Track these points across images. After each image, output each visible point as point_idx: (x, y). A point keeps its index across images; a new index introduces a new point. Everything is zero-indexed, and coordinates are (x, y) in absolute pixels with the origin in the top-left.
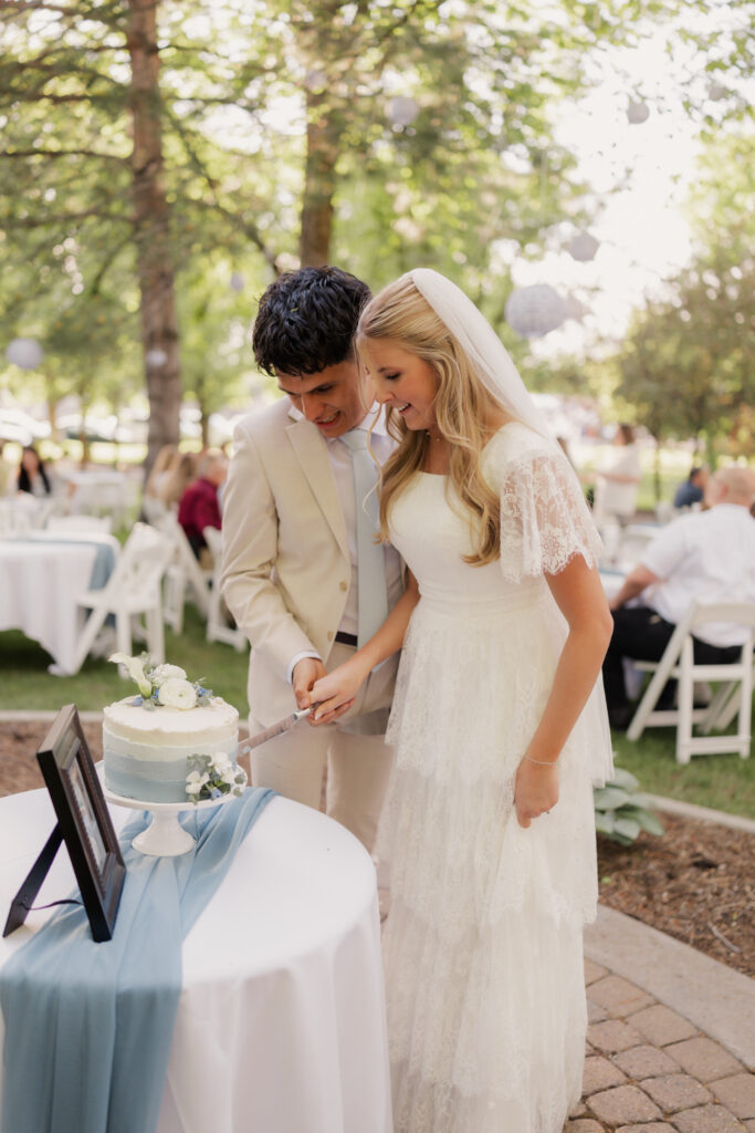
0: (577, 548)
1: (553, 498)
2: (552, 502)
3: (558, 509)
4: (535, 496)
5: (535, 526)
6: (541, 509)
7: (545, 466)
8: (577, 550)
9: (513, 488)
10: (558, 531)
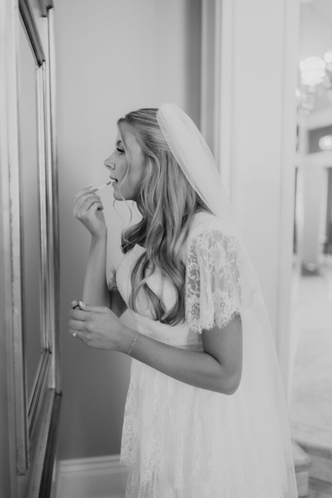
0: (237, 309)
1: (222, 268)
2: (221, 271)
3: (226, 277)
4: (210, 266)
5: (209, 289)
6: (215, 275)
7: (218, 243)
8: (237, 311)
9: (196, 258)
10: (224, 294)
